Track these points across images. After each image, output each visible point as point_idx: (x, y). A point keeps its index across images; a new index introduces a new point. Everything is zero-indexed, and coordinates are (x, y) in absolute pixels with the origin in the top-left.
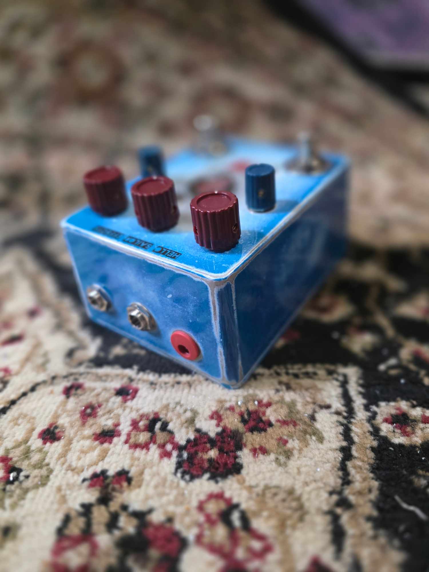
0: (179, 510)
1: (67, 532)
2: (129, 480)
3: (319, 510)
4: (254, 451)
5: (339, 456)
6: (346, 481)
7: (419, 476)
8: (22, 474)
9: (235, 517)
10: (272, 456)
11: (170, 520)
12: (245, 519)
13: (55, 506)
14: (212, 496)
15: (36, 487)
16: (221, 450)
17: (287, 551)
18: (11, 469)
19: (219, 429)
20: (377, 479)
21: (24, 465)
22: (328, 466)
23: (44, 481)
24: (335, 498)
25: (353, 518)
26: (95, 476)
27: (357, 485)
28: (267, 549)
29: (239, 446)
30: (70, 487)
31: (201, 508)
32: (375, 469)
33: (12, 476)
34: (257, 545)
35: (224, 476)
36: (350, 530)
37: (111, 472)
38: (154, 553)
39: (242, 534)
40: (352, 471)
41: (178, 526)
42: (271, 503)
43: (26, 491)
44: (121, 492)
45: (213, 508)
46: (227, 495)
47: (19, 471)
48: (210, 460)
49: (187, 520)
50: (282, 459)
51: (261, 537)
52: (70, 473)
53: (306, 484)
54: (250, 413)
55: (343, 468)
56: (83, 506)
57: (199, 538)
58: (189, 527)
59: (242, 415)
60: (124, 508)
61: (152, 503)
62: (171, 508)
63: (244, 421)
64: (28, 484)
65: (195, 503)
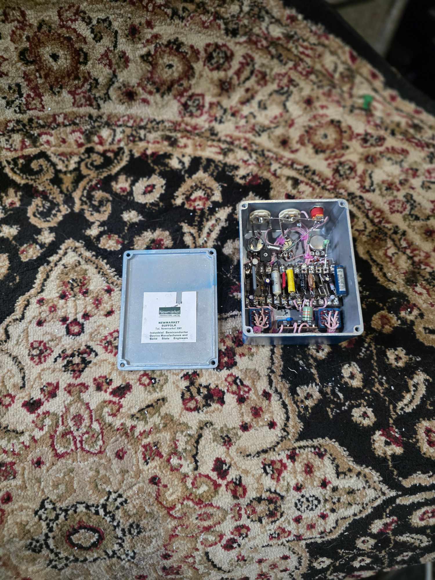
0: (219, 382)
1: (185, 397)
2: (198, 375)
3: (264, 375)
4: (240, 355)
5: (270, 353)
6: (273, 363)
7: (296, 357)
8: (157, 380)
9: (238, 381)
10: (247, 357)
11: (217, 386)
12: (241, 381)
13: (176, 389)
14: (228, 375)
15: (165, 383)
16: (228, 357)
17: (256, 390)
18: (151, 379)
19: (225, 347)
20: (283, 361)
21: (155, 376)
22: (266, 358)
23: (166, 381)
24: (269, 371)
25: (275, 376)
26: (185, 376)
27: (276, 365)
28: (250, 390)
29: (234, 354)
30: (177, 381)
31: (226, 380)
32: (283, 357)
33: (153, 381)
34: (246, 389)
35: (231, 368)
36: (274, 381)
37: (190, 373)
38: (215, 398)
39: (241, 387)
40: (275, 359)
41: (220, 388)
42: (249, 375)
43: (162, 386)
44: (196, 379)
45: (230, 379)
46: (234, 374)
47: (155, 379)
48: (226, 362)
49: (223, 385)
50: (251, 357)
51: (247, 387)
52: (175, 376)
53: (260, 367)
54: (236, 338)
55: (272, 358)
56: (186, 387)
57: (228, 390)
58: (224, 387)
59: (232, 339)
60: (201, 385)
61: (209, 382)
62: (216, 382)
63: (234, 342)
64: (162, 382)
65: (224, 379)
